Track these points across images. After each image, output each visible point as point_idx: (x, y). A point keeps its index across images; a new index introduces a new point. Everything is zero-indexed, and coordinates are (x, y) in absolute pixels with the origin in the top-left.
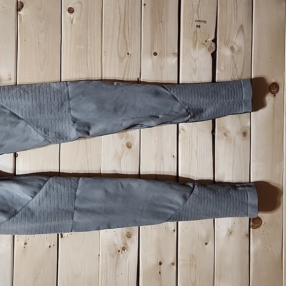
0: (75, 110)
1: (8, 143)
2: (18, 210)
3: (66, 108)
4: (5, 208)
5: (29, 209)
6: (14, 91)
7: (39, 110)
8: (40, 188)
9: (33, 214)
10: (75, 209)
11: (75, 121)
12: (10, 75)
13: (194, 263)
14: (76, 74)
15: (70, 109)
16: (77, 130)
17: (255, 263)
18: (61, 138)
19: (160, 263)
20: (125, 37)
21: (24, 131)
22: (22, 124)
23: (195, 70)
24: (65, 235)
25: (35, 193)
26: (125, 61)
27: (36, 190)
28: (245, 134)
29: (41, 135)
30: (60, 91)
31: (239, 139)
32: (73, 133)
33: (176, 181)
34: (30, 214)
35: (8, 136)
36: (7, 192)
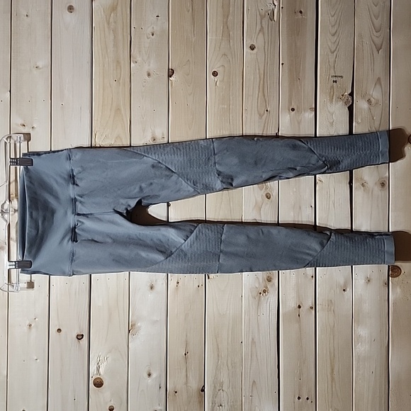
0: (220, 164)
1: (163, 194)
2: (173, 251)
3: (212, 162)
4: (163, 249)
5: (182, 250)
6: (168, 149)
7: (189, 165)
8: (192, 232)
9: (185, 255)
10: (221, 252)
11: (219, 174)
12: (163, 134)
13: (332, 308)
14: (220, 131)
15: (215, 163)
16: (222, 181)
17: (394, 311)
18: (208, 189)
19: (299, 307)
20: (264, 96)
21: (176, 183)
22: (174, 177)
23: (332, 124)
24: (211, 276)
25: (188, 237)
26: (264, 117)
27: (188, 234)
28: (383, 184)
30: (207, 148)
31: (377, 190)
32: (218, 184)
33: (314, 229)
34: (183, 255)
35: (163, 188)
36: (164, 235)
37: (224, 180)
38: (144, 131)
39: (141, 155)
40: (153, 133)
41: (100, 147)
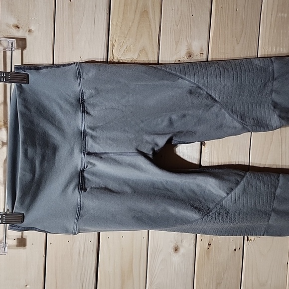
0: (278, 93)
1: (200, 129)
3: (268, 90)
5: (223, 207)
7: (238, 92)
8: (237, 183)
9: (227, 213)
10: (273, 210)
11: (275, 105)
12: (202, 49)
14: (276, 48)
16: (280, 116)
18: (261, 126)
21: (217, 116)
29: (237, 121)
30: (264, 70)
35: (200, 121)
36: (198, 185)
37: (283, 115)
38: (177, 43)
39: (176, 75)
40: (189, 47)
41: (119, 63)
